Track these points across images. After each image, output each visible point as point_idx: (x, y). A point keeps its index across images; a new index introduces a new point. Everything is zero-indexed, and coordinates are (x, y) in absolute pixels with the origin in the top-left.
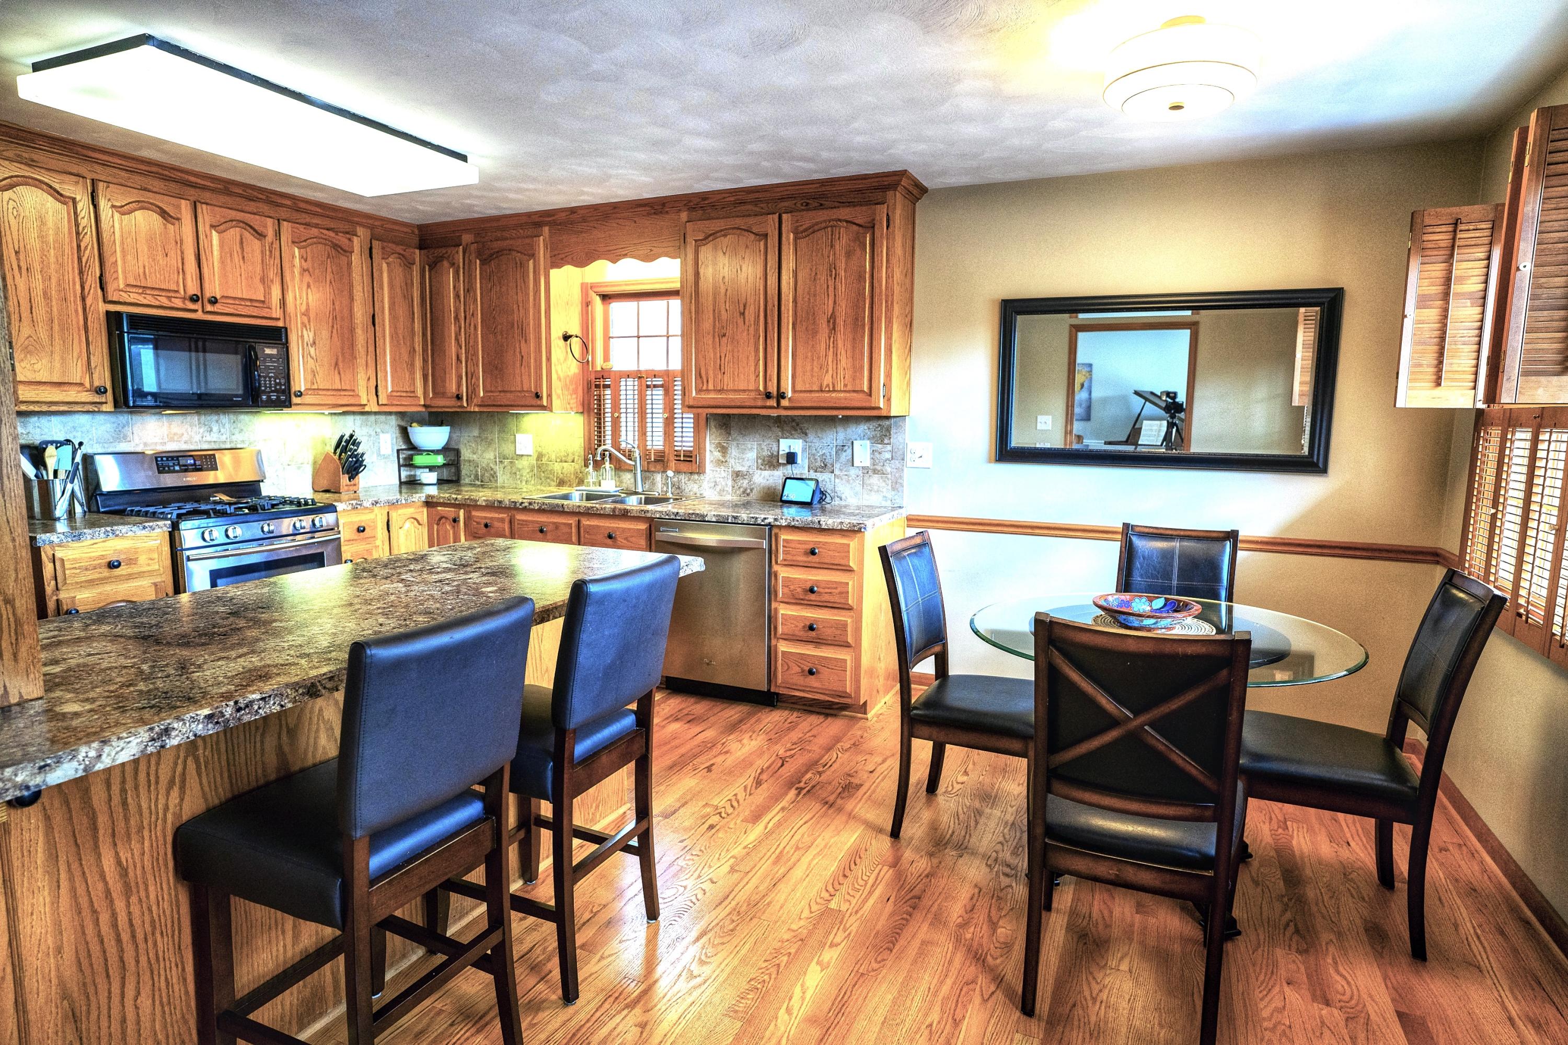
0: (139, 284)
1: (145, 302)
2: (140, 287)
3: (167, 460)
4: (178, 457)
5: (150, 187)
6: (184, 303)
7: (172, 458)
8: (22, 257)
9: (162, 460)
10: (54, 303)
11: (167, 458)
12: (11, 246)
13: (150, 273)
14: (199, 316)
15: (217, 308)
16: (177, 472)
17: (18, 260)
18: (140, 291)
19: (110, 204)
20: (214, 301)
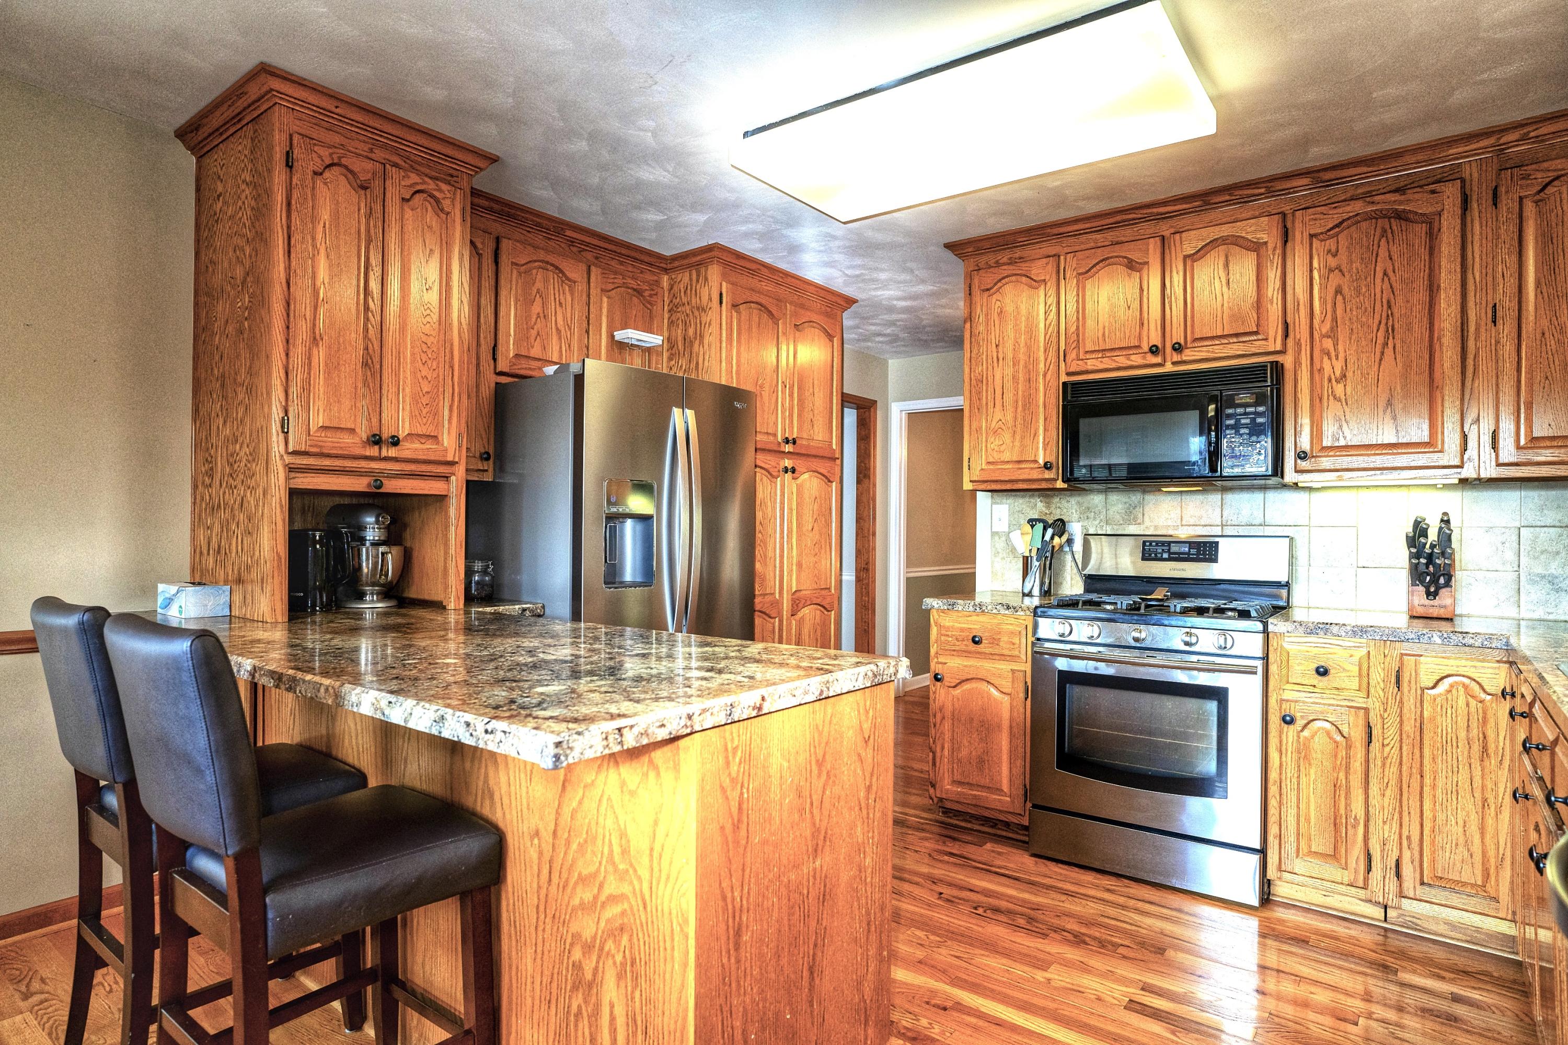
0: (1097, 348)
1: (1101, 366)
2: (1098, 351)
3: (1157, 545)
4: (1169, 543)
5: (1123, 239)
6: (1144, 358)
7: (1163, 543)
8: (1000, 348)
9: (1151, 544)
10: (1020, 386)
11: (1157, 543)
12: (993, 341)
13: (1110, 333)
14: (1169, 368)
15: (1188, 355)
16: (1165, 560)
17: (998, 352)
18: (1100, 355)
19: (1075, 273)
20: (1178, 348)
